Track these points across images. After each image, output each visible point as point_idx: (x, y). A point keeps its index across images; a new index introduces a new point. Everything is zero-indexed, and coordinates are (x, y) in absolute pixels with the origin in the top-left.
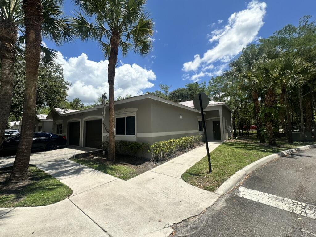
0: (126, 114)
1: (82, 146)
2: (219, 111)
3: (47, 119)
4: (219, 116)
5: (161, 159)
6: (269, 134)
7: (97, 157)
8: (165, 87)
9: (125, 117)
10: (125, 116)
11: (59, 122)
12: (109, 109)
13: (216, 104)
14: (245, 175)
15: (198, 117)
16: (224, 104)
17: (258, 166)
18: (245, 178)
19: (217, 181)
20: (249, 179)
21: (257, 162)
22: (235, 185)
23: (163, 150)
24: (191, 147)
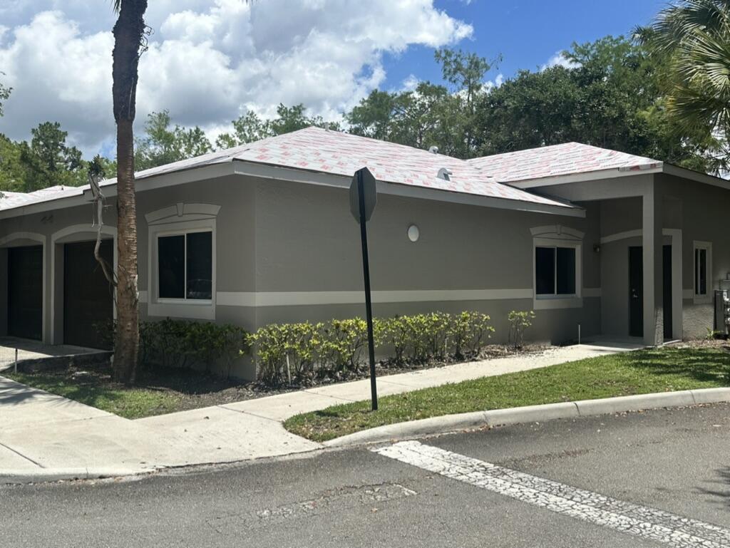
1: (52, 343)
4: (641, 227)
5: (288, 382)
7: (84, 372)
8: (465, 64)
9: (185, 233)
10: (184, 229)
12: (118, 209)
13: (624, 169)
14: (475, 423)
15: (534, 231)
16: (660, 170)
17: (574, 413)
18: (467, 430)
19: (363, 427)
20: (471, 434)
21: (579, 403)
22: (404, 436)
23: (292, 352)
24: (459, 358)
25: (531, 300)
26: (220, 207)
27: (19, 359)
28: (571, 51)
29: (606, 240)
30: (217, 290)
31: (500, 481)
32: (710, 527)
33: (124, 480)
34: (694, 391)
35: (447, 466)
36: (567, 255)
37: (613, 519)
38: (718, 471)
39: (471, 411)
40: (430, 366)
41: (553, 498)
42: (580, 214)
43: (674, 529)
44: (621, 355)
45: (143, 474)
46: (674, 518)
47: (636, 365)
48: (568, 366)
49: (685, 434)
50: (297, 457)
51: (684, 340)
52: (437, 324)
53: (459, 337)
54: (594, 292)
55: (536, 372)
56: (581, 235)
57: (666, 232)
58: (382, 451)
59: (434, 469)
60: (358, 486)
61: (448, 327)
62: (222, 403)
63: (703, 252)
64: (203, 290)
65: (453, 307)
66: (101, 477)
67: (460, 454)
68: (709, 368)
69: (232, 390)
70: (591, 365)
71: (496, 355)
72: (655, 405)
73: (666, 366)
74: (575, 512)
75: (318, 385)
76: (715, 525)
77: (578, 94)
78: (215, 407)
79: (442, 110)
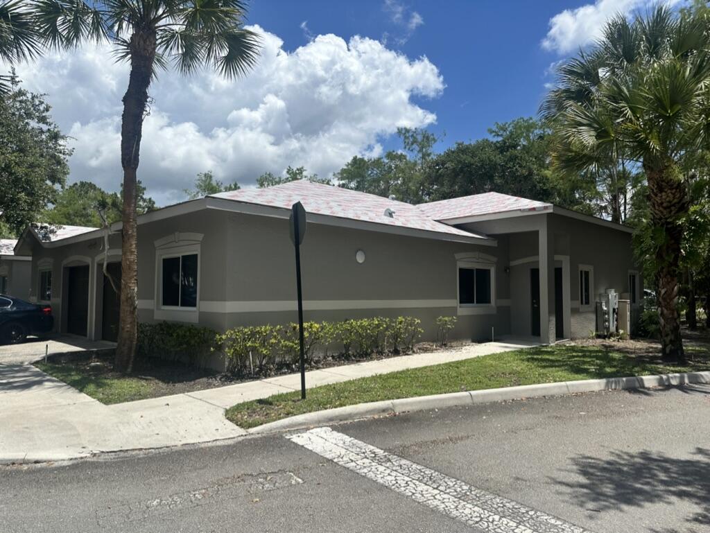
0: (185, 246)
1: (93, 338)
2: (536, 233)
3: (16, 255)
4: (538, 254)
5: (250, 373)
6: (662, 321)
7: (98, 363)
8: (420, 138)
9: (180, 255)
10: (179, 253)
11: (46, 264)
12: (123, 236)
13: (524, 210)
14: (384, 411)
15: (457, 256)
16: (551, 211)
17: (469, 401)
18: (376, 417)
19: (288, 414)
20: (379, 420)
21: (473, 393)
22: (319, 423)
23: (254, 349)
24: (396, 353)
25: (456, 308)
26: (203, 235)
27: (48, 353)
28: (494, 128)
29: (513, 263)
30: (200, 300)
31: (381, 468)
32: (553, 521)
33: (56, 464)
34: (569, 383)
35: (343, 452)
36: (484, 274)
37: (468, 511)
38: (573, 459)
39: (382, 400)
41: (422, 487)
42: (494, 244)
43: (519, 524)
44: (521, 352)
45: (76, 459)
46: (523, 510)
47: (528, 360)
48: (478, 360)
49: (555, 421)
50: (218, 443)
51: (572, 339)
52: (378, 326)
53: (396, 336)
54: (505, 302)
55: (449, 365)
56: (495, 259)
57: (557, 257)
58: (295, 438)
59: (329, 456)
60: (255, 474)
61: (386, 329)
62: (188, 391)
63: (587, 273)
64: (190, 301)
65: (392, 313)
66: (37, 462)
67: (360, 440)
68: (584, 363)
69: (205, 380)
70: (495, 359)
71: (425, 350)
72: (536, 394)
73: (552, 361)
74: (436, 502)
75: (276, 375)
76: (558, 519)
77: (499, 159)
78: (182, 395)
79: (403, 171)
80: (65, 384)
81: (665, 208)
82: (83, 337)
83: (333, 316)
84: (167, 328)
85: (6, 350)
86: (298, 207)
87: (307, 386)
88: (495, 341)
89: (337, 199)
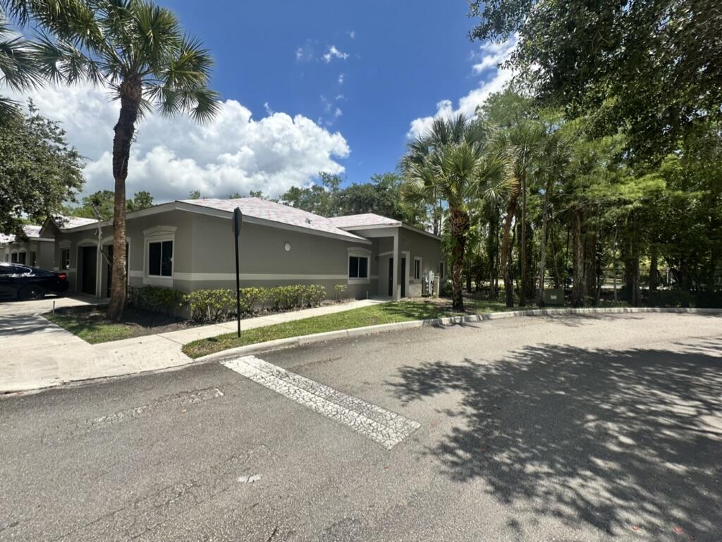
0: (164, 235)
1: (100, 297)
2: (393, 238)
3: (41, 237)
4: (393, 250)
5: (209, 320)
6: (453, 288)
7: (97, 314)
8: (332, 179)
9: (161, 241)
11: (66, 244)
13: (386, 225)
14: (292, 343)
15: (348, 249)
16: (401, 225)
17: (346, 335)
18: (287, 347)
19: (226, 348)
20: (289, 350)
21: (349, 330)
22: (246, 353)
23: (211, 305)
24: (309, 306)
25: (347, 280)
26: (176, 228)
27: (56, 307)
28: (374, 177)
29: (381, 255)
30: (174, 271)
31: (281, 382)
32: (380, 411)
33: (26, 393)
34: (404, 323)
35: (258, 371)
36: (364, 261)
37: (331, 407)
38: (399, 369)
39: (292, 336)
40: (293, 310)
41: (305, 393)
42: (370, 243)
43: (360, 414)
44: (381, 305)
45: (46, 388)
46: (364, 404)
47: (383, 310)
48: (357, 310)
49: (392, 345)
50: (169, 370)
51: (409, 298)
52: (298, 290)
53: (309, 297)
54: (375, 277)
55: (339, 314)
56: (370, 252)
57: (403, 252)
58: (228, 364)
59: (247, 375)
60: (189, 391)
61: (304, 292)
62: (160, 333)
63: (418, 262)
64: (167, 272)
65: (307, 283)
66: (7, 393)
67: (269, 362)
68: (413, 311)
69: (175, 324)
70: (366, 310)
71: (327, 305)
72: (385, 330)
73: (397, 310)
74: (312, 403)
75: (227, 321)
76: (384, 408)
77: (376, 195)
78: (155, 335)
79: (321, 197)
80: (63, 329)
81: (458, 227)
82: (92, 295)
83: (268, 284)
84: (150, 290)
85: (23, 305)
86: (237, 211)
87: (242, 329)
88: (369, 298)
89: (276, 210)
